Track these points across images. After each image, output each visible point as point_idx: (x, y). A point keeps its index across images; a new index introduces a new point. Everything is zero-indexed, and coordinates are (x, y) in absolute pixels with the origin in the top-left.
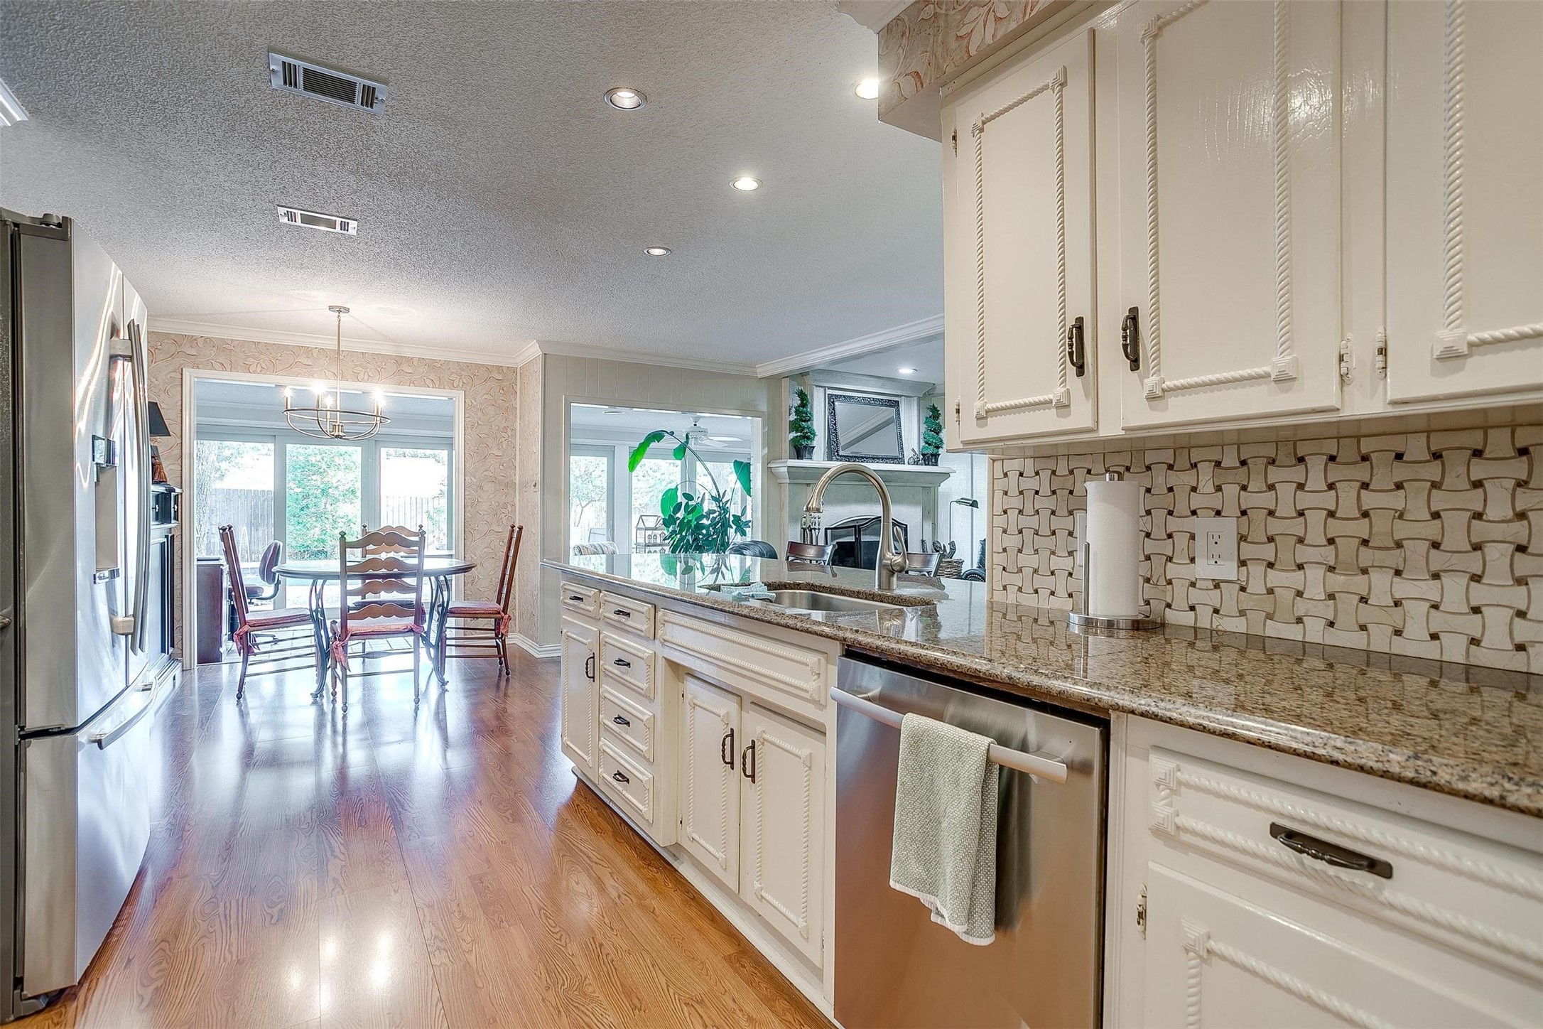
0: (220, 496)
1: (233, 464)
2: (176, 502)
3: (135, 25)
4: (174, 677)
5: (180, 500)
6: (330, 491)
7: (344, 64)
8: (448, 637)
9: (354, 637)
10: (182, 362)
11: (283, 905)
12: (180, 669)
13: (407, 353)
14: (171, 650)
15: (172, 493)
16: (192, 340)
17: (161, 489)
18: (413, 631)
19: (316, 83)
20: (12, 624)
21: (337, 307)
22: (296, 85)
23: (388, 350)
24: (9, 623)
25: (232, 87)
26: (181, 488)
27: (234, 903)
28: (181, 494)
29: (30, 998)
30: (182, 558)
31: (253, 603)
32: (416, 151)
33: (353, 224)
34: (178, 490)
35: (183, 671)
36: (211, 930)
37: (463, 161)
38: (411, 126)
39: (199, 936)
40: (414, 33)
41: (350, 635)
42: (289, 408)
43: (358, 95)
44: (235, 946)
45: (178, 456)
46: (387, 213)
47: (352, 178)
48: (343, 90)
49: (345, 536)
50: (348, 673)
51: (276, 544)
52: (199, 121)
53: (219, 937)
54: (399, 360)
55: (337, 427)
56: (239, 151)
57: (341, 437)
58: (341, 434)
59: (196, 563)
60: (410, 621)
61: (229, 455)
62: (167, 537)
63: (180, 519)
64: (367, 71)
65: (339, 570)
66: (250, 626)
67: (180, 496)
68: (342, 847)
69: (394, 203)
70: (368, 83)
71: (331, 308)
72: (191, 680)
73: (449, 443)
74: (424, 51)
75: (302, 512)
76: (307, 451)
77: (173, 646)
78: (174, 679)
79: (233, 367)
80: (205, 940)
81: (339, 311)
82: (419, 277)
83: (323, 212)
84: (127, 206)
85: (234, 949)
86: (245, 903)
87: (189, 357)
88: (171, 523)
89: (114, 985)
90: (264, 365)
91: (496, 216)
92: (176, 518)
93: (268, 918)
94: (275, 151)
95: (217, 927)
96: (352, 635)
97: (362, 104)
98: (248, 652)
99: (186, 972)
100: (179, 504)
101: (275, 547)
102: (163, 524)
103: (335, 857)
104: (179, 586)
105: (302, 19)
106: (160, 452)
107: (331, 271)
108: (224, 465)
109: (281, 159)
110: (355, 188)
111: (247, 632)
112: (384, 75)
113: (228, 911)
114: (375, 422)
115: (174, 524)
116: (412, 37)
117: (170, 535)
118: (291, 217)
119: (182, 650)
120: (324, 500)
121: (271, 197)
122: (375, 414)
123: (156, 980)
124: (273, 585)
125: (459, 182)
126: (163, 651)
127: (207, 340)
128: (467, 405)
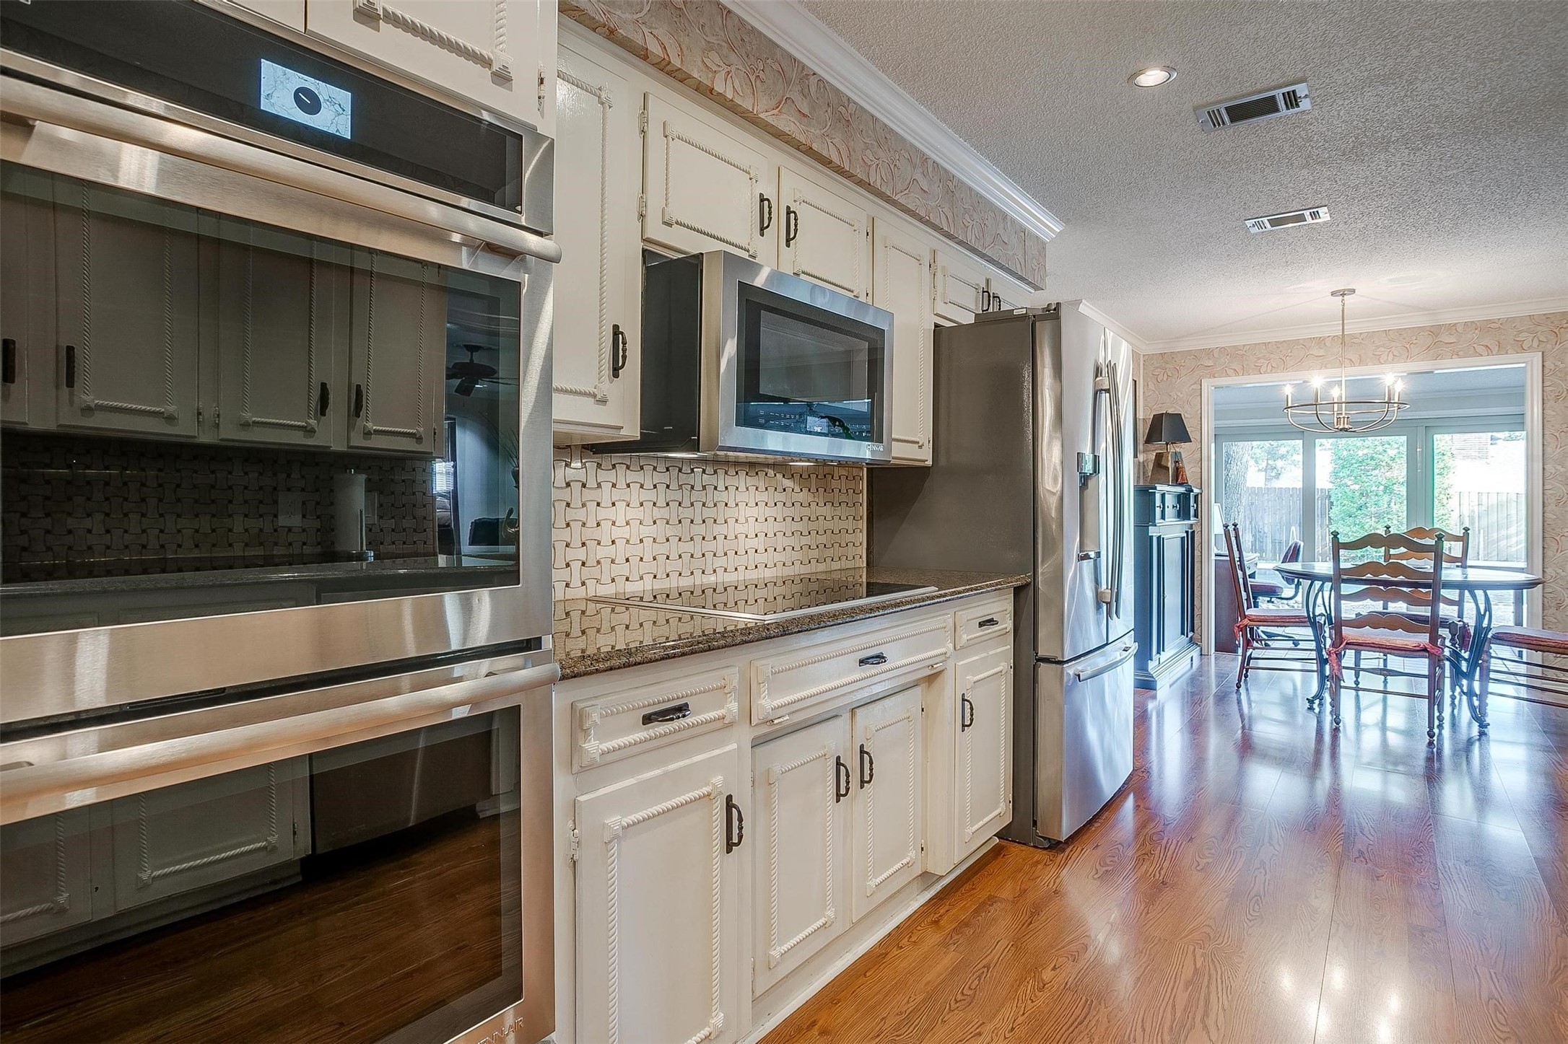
0: (1272, 495)
1: (1289, 462)
2: (1196, 501)
3: (1104, 141)
4: (1192, 658)
5: (1199, 499)
6: (1395, 487)
7: (1259, 86)
8: (1491, 668)
9: (1350, 646)
10: (1201, 374)
11: (1211, 860)
12: (1198, 653)
13: (1448, 319)
14: (1190, 634)
15: (1192, 493)
16: (1209, 352)
17: (1181, 490)
18: (1428, 652)
19: (1240, 113)
20: (1032, 583)
21: (1339, 291)
22: (1224, 123)
23: (1422, 321)
24: (1030, 583)
25: (1177, 148)
26: (1201, 488)
27: (1175, 842)
28: (1201, 494)
29: (1040, 836)
30: (1201, 552)
31: (1273, 602)
32: (1363, 120)
33: (1322, 211)
34: (1196, 491)
35: (1201, 655)
36: (1152, 852)
37: (1427, 104)
38: (1347, 102)
39: (1143, 852)
40: (1314, 27)
41: (1345, 643)
42: (1290, 405)
43: (1281, 104)
44: (1164, 870)
45: (1199, 459)
46: (1356, 188)
47: (1305, 172)
48: (1267, 106)
49: (1338, 536)
50: (1342, 684)
51: (1296, 544)
52: (1162, 182)
53: (1156, 859)
54: (1435, 331)
55: (1342, 419)
56: (1198, 190)
57: (1346, 430)
58: (1346, 426)
59: (1213, 558)
60: (1423, 639)
61: (1285, 453)
62: (1187, 532)
63: (1199, 517)
64: (1281, 81)
65: (1332, 573)
66: (1250, 620)
67: (1199, 496)
68: (1280, 839)
69: (1360, 176)
70: (1286, 90)
71: (1333, 294)
72: (1209, 664)
73: (1516, 422)
74: (1331, 35)
75: (1359, 512)
76: (1364, 444)
77: (1193, 630)
78: (1192, 660)
79: (1245, 371)
80: (1146, 857)
81: (1343, 295)
82: (1426, 235)
83: (1288, 210)
84: (1135, 261)
85: (1163, 872)
86: (1183, 846)
87: (1206, 368)
88: (1190, 519)
89: (1085, 855)
90: (1274, 365)
91: (1506, 139)
92: (1196, 516)
93: (1196, 864)
94: (1226, 179)
95: (1157, 852)
96: (1347, 644)
97: (1288, 108)
98: (1248, 645)
99: (1127, 871)
100: (1199, 503)
101: (1295, 547)
102: (1184, 520)
103: (1271, 845)
104: (1199, 578)
105: (1210, 75)
106: (1183, 457)
107: (1319, 260)
108: (1279, 463)
109: (1234, 183)
110: (1312, 179)
111: (1246, 626)
112: (1300, 75)
113: (1168, 845)
114: (1386, 410)
115: (1193, 520)
116: (1314, 31)
117: (1190, 531)
118: (1260, 225)
119: (1201, 636)
120: (1386, 498)
121: (1237, 215)
122: (1386, 400)
123: (1108, 865)
124: (1293, 586)
125: (1432, 126)
126: (1183, 633)
127: (1222, 350)
128: (1547, 371)
